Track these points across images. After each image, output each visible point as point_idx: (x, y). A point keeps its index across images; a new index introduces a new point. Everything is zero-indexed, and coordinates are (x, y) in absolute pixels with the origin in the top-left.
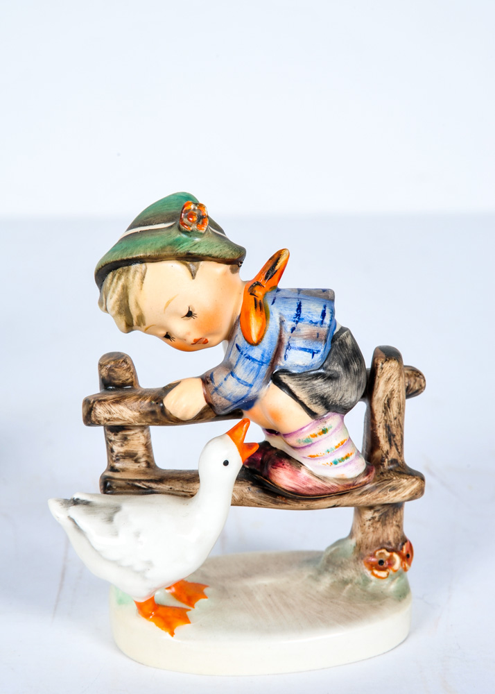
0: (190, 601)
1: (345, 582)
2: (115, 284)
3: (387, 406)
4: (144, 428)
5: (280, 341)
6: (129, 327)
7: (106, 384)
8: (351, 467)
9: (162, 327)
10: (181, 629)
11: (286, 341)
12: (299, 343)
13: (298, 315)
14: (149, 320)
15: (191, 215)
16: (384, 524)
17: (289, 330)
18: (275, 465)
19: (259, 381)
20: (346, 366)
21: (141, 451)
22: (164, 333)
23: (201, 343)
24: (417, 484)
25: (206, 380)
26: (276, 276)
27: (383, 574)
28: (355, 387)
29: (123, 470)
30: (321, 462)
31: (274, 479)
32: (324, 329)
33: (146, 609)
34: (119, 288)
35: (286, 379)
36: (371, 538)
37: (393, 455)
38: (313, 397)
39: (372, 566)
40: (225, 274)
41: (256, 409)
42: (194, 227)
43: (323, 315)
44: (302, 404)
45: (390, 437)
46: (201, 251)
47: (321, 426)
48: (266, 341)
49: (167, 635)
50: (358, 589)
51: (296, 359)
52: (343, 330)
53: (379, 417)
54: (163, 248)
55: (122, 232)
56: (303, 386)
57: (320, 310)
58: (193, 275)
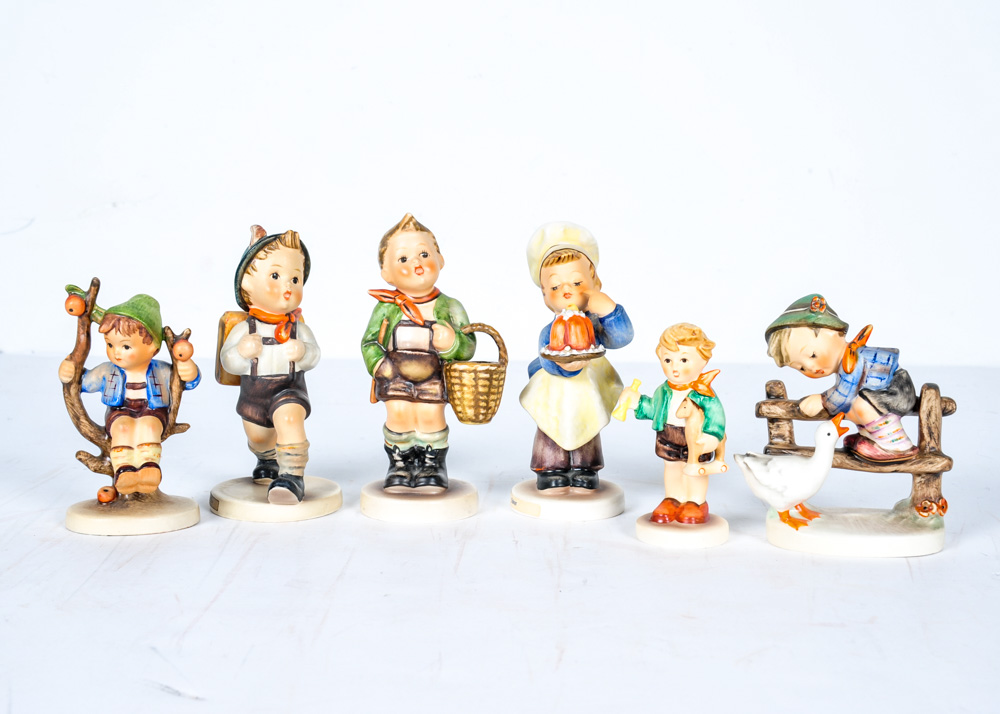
0: (810, 518)
1: (903, 518)
2: (775, 338)
3: (929, 415)
4: (789, 420)
5: (864, 373)
6: (782, 364)
7: (769, 395)
8: (903, 445)
9: (800, 363)
10: (802, 528)
11: (867, 373)
12: (874, 374)
13: (874, 359)
14: (792, 359)
15: (816, 303)
16: (928, 486)
17: (869, 366)
18: (860, 443)
19: (851, 394)
20: (901, 388)
21: (787, 434)
22: (800, 367)
23: (819, 374)
24: (946, 462)
25: (824, 395)
26: (864, 339)
27: (925, 514)
28: (906, 400)
29: (776, 444)
30: (885, 440)
31: (859, 451)
32: (889, 367)
33: (784, 517)
34: (776, 341)
35: (866, 393)
36: (920, 493)
37: (932, 444)
38: (880, 403)
39: (919, 510)
40: (835, 336)
41: (851, 412)
42: (818, 310)
43: (889, 359)
44: (874, 407)
45: (931, 434)
46: (821, 322)
47: (885, 420)
48: (855, 372)
49: (794, 530)
50: (910, 522)
51: (873, 383)
52: (901, 370)
53: (924, 421)
54: (800, 320)
55: (782, 312)
56: (875, 397)
57: (887, 357)
58: (816, 335)
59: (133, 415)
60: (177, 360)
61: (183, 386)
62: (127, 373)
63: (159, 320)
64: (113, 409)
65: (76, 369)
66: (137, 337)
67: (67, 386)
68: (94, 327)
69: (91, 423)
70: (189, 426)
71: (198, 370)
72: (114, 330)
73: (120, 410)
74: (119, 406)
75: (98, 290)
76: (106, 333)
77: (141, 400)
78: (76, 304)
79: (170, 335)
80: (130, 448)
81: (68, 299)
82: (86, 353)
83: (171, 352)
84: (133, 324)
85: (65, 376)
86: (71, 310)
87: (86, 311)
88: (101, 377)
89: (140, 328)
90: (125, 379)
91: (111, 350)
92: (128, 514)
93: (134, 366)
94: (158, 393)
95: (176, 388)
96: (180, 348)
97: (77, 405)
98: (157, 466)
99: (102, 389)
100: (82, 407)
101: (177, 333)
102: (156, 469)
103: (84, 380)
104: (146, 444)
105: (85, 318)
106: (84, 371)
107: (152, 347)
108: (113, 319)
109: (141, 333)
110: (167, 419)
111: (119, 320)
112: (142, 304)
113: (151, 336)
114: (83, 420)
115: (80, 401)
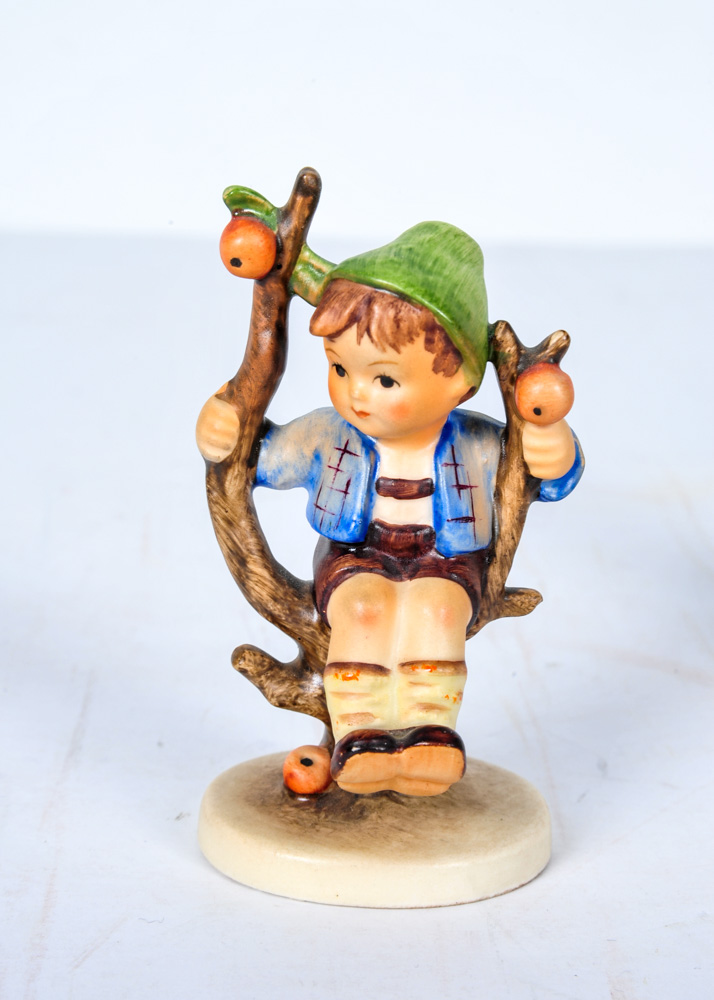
59: (392, 573)
60: (521, 419)
61: (533, 488)
62: (383, 449)
63: (481, 303)
64: (338, 549)
65: (243, 425)
66: (418, 354)
67: (217, 472)
68: (300, 312)
69: (277, 572)
70: (538, 598)
71: (577, 447)
72: (353, 331)
73: (358, 555)
74: (357, 544)
75: (312, 207)
76: (332, 337)
77: (416, 528)
78: (252, 244)
79: (509, 349)
80: (379, 669)
81: (231, 229)
82: (270, 385)
83: (507, 397)
84: (412, 316)
85: (213, 444)
86: (236, 262)
87: (277, 266)
88: (309, 453)
89: (431, 328)
90: (374, 469)
91: (341, 383)
92: (363, 846)
93: (405, 433)
94: (465, 511)
95: (510, 495)
96: (537, 389)
97: (244, 523)
98: (455, 742)
99: (310, 482)
100: (256, 528)
101: (530, 342)
102: (450, 752)
103: (263, 453)
104: (424, 664)
105: (274, 286)
106: (266, 429)
107: (459, 383)
108: (352, 295)
109: (429, 342)
110: (485, 582)
111: (370, 301)
112: (436, 252)
113: (458, 354)
114: (256, 567)
115: (250, 511)
